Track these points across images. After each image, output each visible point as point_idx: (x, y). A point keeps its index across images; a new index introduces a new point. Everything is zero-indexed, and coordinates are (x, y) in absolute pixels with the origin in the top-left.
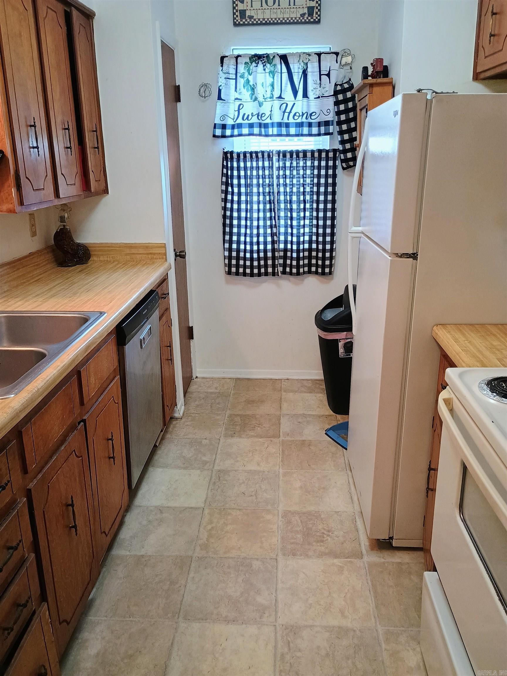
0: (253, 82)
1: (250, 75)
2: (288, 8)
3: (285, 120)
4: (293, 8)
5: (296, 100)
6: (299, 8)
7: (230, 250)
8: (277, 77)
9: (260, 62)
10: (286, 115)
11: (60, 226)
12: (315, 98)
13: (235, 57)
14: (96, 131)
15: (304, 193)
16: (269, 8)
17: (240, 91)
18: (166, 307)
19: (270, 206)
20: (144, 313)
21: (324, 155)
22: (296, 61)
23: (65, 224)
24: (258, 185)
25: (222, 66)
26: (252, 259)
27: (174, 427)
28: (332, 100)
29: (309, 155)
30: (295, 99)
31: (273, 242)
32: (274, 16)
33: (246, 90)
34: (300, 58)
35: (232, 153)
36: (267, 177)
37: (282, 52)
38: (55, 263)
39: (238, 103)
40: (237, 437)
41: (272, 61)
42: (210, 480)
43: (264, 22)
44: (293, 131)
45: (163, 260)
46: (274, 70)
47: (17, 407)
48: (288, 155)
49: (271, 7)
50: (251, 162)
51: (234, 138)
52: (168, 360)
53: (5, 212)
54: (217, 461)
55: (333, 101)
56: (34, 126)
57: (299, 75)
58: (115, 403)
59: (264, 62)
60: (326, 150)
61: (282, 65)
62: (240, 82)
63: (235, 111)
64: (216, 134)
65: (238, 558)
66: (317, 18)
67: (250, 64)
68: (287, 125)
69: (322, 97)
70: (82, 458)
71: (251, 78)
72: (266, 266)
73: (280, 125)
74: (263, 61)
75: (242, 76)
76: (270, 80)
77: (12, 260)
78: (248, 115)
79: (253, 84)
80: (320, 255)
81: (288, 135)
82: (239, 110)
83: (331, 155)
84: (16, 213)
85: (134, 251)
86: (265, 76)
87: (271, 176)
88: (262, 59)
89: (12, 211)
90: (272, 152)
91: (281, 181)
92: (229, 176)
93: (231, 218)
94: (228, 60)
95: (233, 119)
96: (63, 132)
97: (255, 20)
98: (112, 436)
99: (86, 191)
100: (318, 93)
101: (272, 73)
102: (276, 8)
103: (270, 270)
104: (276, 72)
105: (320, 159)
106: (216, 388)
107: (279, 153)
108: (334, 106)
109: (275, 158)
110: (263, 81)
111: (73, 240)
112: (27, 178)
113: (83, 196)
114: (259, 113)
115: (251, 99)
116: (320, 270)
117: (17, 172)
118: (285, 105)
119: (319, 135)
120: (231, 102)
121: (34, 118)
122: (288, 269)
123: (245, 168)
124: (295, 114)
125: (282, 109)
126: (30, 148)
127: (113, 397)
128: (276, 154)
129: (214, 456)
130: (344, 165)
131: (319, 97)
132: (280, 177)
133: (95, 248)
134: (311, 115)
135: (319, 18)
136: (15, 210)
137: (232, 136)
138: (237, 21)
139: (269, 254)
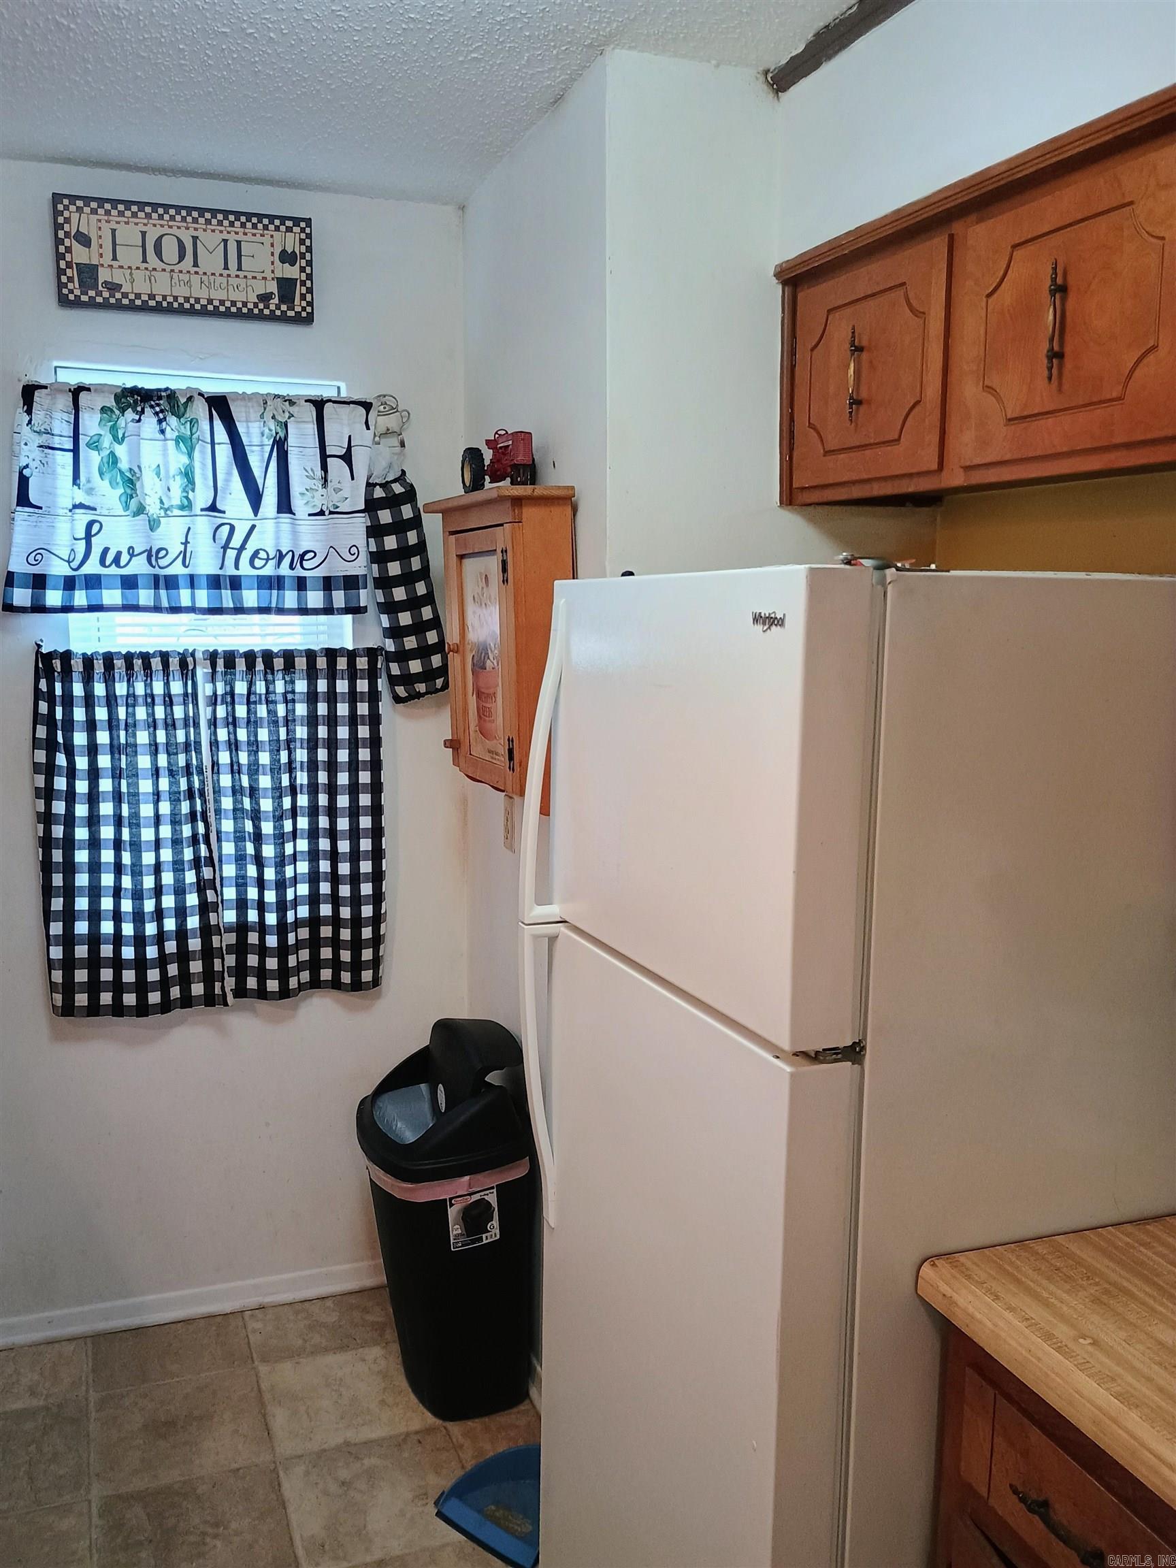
0: (130, 462)
1: (120, 443)
2: (221, 275)
3: (230, 570)
4: (237, 276)
5: (258, 517)
6: (254, 278)
7: (68, 940)
8: (203, 452)
9: (148, 410)
10: (231, 554)
12: (310, 515)
13: (70, 390)
15: (291, 768)
16: (168, 268)
17: (89, 485)
19: (193, 806)
21: (342, 663)
22: (254, 415)
24: (154, 748)
25: (29, 412)
26: (140, 964)
28: (362, 522)
29: (301, 663)
30: (256, 514)
31: (205, 908)
32: (182, 292)
33: (106, 482)
34: (265, 409)
35: (67, 656)
36: (179, 724)
37: (213, 387)
39: (83, 518)
41: (185, 411)
43: (152, 303)
44: (250, 597)
46: (192, 434)
48: (241, 665)
49: (172, 267)
50: (128, 681)
51: (72, 617)
55: (365, 525)
57: (262, 451)
59: (162, 411)
60: (348, 650)
61: (215, 422)
62: (87, 460)
63: (75, 539)
64: (16, 603)
66: (304, 309)
67: (117, 412)
68: (236, 583)
69: (331, 513)
71: (121, 451)
72: (185, 978)
73: (215, 582)
74: (158, 409)
75: (95, 445)
76: (178, 459)
78: (119, 554)
79: (131, 469)
80: (345, 934)
81: (239, 610)
82: (88, 537)
83: (362, 663)
86: (165, 449)
87: (191, 722)
88: (153, 403)
90: (193, 655)
91: (222, 734)
92: (59, 724)
93: (69, 844)
94: (50, 397)
95: (69, 562)
97: (125, 295)
100: (318, 503)
101: (187, 443)
102: (188, 272)
103: (198, 989)
104: (199, 439)
105: (332, 676)
107: (213, 657)
108: (368, 538)
109: (202, 672)
110: (160, 461)
114: (151, 548)
115: (127, 507)
116: (346, 977)
118: (226, 529)
119: (328, 610)
120: (61, 512)
122: (252, 982)
123: (111, 701)
124: (255, 555)
125: (221, 539)
128: (205, 659)
130: (401, 691)
131: (322, 513)
132: (219, 723)
134: (302, 557)
135: (309, 309)
137: (67, 609)
138: (71, 291)
139: (195, 944)
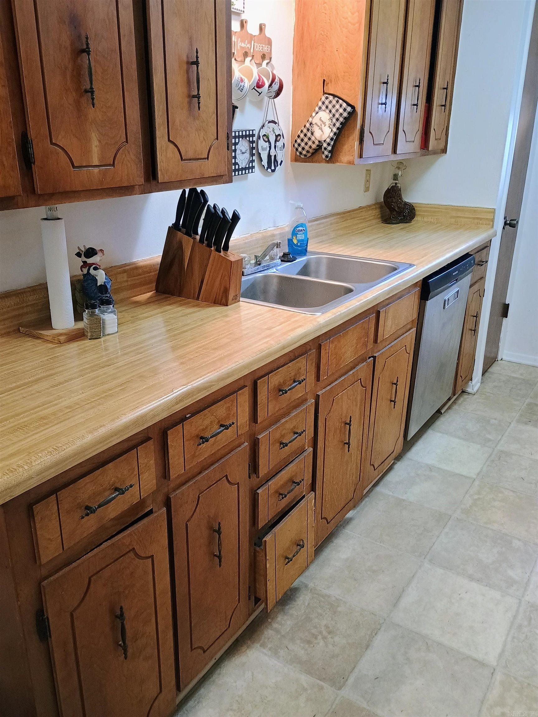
11: (392, 184)
14: (446, 89)
18: (482, 276)
20: (454, 274)
23: (397, 182)
27: (464, 401)
38: (380, 220)
40: (531, 425)
42: (490, 456)
45: (489, 226)
47: (321, 322)
52: (471, 330)
53: (346, 163)
54: (502, 442)
56: (387, 83)
58: (407, 352)
65: (499, 532)
70: (366, 389)
77: (343, 211)
84: (355, 165)
85: (460, 214)
89: (351, 163)
96: (413, 89)
98: (397, 381)
99: (424, 149)
106: (521, 374)
111: (401, 199)
112: (370, 132)
113: (419, 154)
117: (363, 126)
121: (388, 75)
126: (379, 104)
127: (406, 346)
129: (500, 437)
133: (420, 209)
136: (353, 162)
